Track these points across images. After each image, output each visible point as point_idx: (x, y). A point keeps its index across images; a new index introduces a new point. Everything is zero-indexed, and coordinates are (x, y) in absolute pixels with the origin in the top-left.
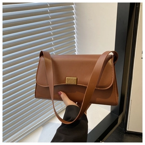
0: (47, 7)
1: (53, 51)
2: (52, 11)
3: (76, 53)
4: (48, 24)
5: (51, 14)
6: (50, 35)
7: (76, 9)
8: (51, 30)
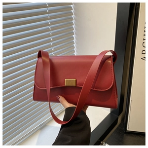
0: (46, 7)
1: (52, 52)
2: (51, 12)
3: (75, 54)
4: (47, 24)
5: (50, 14)
6: (49, 36)
7: (74, 9)
8: (49, 31)
